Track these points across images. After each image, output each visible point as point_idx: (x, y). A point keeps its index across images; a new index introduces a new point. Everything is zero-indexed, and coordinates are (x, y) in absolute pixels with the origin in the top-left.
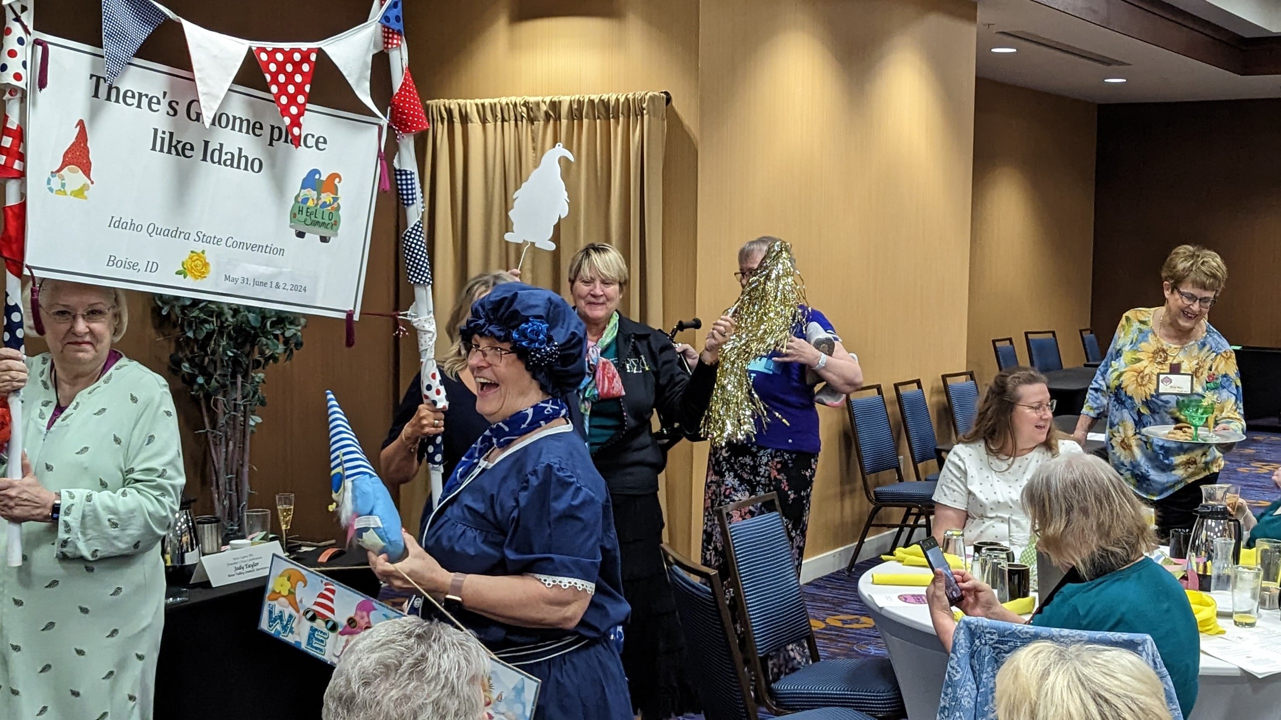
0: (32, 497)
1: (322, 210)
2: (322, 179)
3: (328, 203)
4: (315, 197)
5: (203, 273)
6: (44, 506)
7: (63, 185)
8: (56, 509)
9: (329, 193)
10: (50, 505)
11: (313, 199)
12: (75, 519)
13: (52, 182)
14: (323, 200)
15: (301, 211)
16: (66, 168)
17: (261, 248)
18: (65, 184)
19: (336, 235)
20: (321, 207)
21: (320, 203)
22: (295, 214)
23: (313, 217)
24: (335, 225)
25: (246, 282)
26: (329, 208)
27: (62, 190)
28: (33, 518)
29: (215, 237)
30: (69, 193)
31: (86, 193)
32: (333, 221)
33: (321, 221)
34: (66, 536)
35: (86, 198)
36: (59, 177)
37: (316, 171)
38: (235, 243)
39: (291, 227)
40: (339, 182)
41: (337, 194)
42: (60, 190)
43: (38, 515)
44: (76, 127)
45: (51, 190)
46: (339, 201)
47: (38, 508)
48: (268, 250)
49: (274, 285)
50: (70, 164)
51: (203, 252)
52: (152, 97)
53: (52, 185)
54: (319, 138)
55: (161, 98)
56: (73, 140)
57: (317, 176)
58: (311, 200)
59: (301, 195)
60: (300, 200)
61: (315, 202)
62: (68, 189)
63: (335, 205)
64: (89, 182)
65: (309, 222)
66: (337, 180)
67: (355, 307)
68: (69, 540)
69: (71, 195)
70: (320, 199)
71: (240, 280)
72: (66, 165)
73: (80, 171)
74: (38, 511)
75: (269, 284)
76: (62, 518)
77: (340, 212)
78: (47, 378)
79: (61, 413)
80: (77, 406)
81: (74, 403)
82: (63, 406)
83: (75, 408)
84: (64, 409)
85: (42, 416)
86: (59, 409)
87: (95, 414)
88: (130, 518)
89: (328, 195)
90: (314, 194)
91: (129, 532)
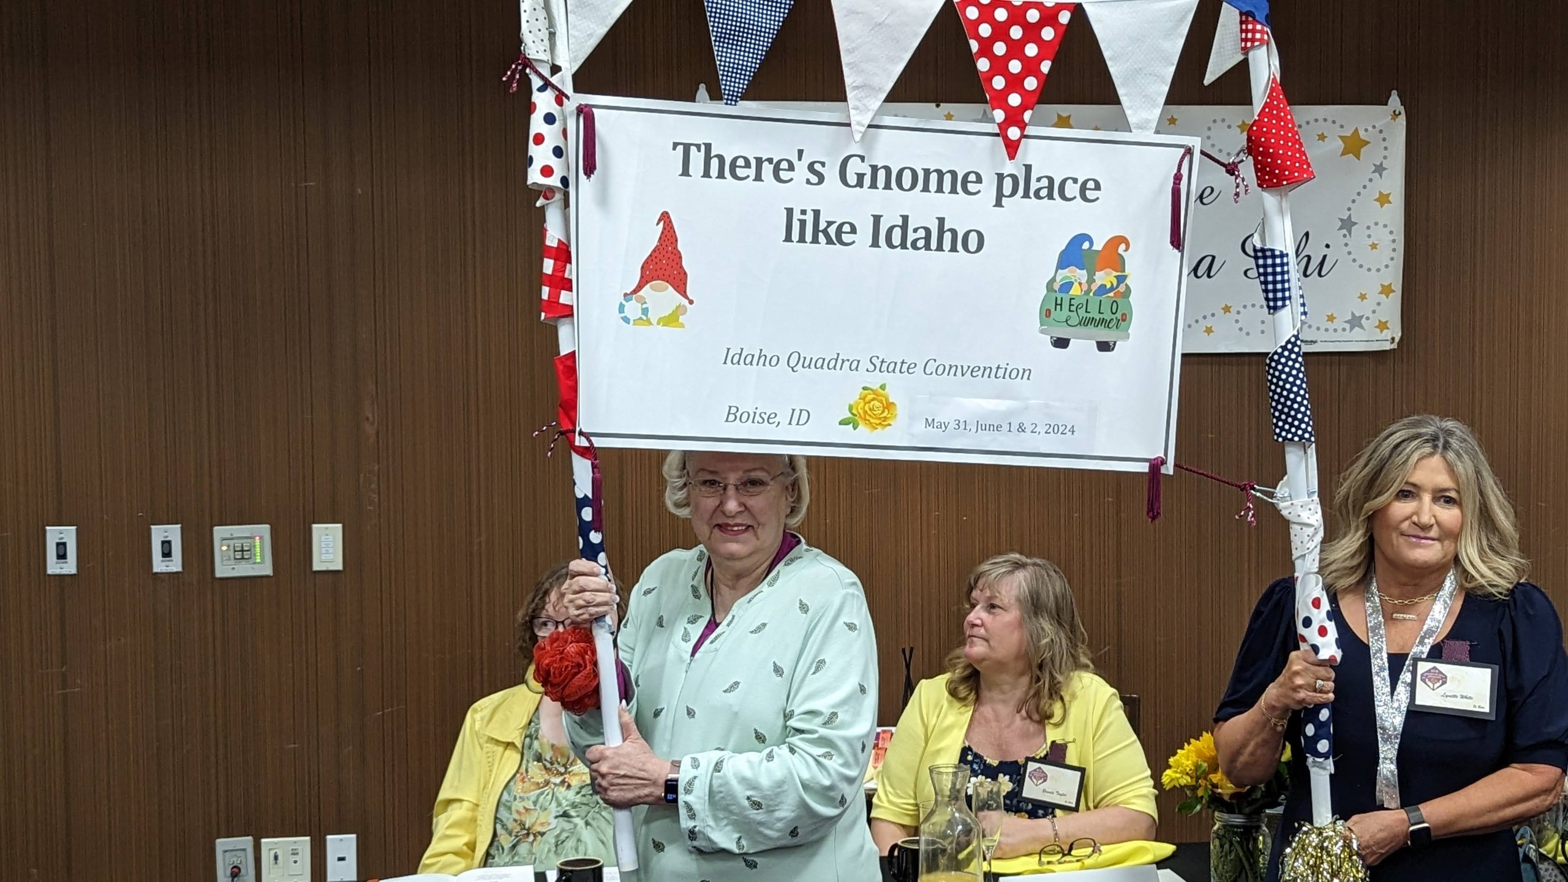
0: (635, 771)
1: (1098, 299)
2: (1095, 248)
3: (1109, 286)
5: (885, 419)
6: (654, 784)
7: (645, 311)
8: (671, 787)
9: (1108, 270)
10: (662, 781)
11: (1080, 284)
12: (700, 798)
13: (626, 309)
15: (1058, 304)
16: (647, 287)
17: (988, 371)
18: (647, 309)
19: (1128, 336)
20: (1094, 294)
21: (1094, 287)
22: (1048, 313)
24: (1124, 320)
25: (962, 426)
26: (1111, 294)
27: (644, 318)
29: (903, 363)
30: (654, 321)
31: (682, 319)
32: (1119, 315)
33: (1098, 317)
34: (690, 824)
35: (682, 326)
36: (637, 301)
37: (1082, 238)
38: (941, 368)
39: (1042, 332)
40: (1127, 250)
41: (1124, 271)
42: (640, 319)
43: (647, 796)
44: (658, 224)
45: (626, 320)
46: (1128, 281)
47: (645, 786)
48: (1001, 372)
49: (1014, 427)
50: (653, 279)
51: (883, 387)
53: (627, 314)
54: (1085, 183)
56: (654, 243)
57: (1086, 245)
58: (1076, 285)
59: (1058, 279)
60: (1056, 287)
61: (1085, 287)
62: (654, 316)
63: (1122, 288)
64: (684, 301)
65: (1075, 320)
66: (1123, 247)
67: (1167, 453)
68: (696, 830)
69: (659, 324)
71: (953, 425)
72: (647, 282)
73: (670, 287)
74: (646, 791)
75: (1006, 427)
76: (682, 797)
77: (1132, 299)
78: (699, 582)
79: (713, 631)
80: (731, 622)
81: (729, 617)
82: (718, 621)
83: (728, 625)
84: (717, 625)
85: (686, 638)
86: (712, 625)
87: (752, 632)
88: (777, 795)
89: (1108, 274)
90: (1082, 275)
91: (778, 814)
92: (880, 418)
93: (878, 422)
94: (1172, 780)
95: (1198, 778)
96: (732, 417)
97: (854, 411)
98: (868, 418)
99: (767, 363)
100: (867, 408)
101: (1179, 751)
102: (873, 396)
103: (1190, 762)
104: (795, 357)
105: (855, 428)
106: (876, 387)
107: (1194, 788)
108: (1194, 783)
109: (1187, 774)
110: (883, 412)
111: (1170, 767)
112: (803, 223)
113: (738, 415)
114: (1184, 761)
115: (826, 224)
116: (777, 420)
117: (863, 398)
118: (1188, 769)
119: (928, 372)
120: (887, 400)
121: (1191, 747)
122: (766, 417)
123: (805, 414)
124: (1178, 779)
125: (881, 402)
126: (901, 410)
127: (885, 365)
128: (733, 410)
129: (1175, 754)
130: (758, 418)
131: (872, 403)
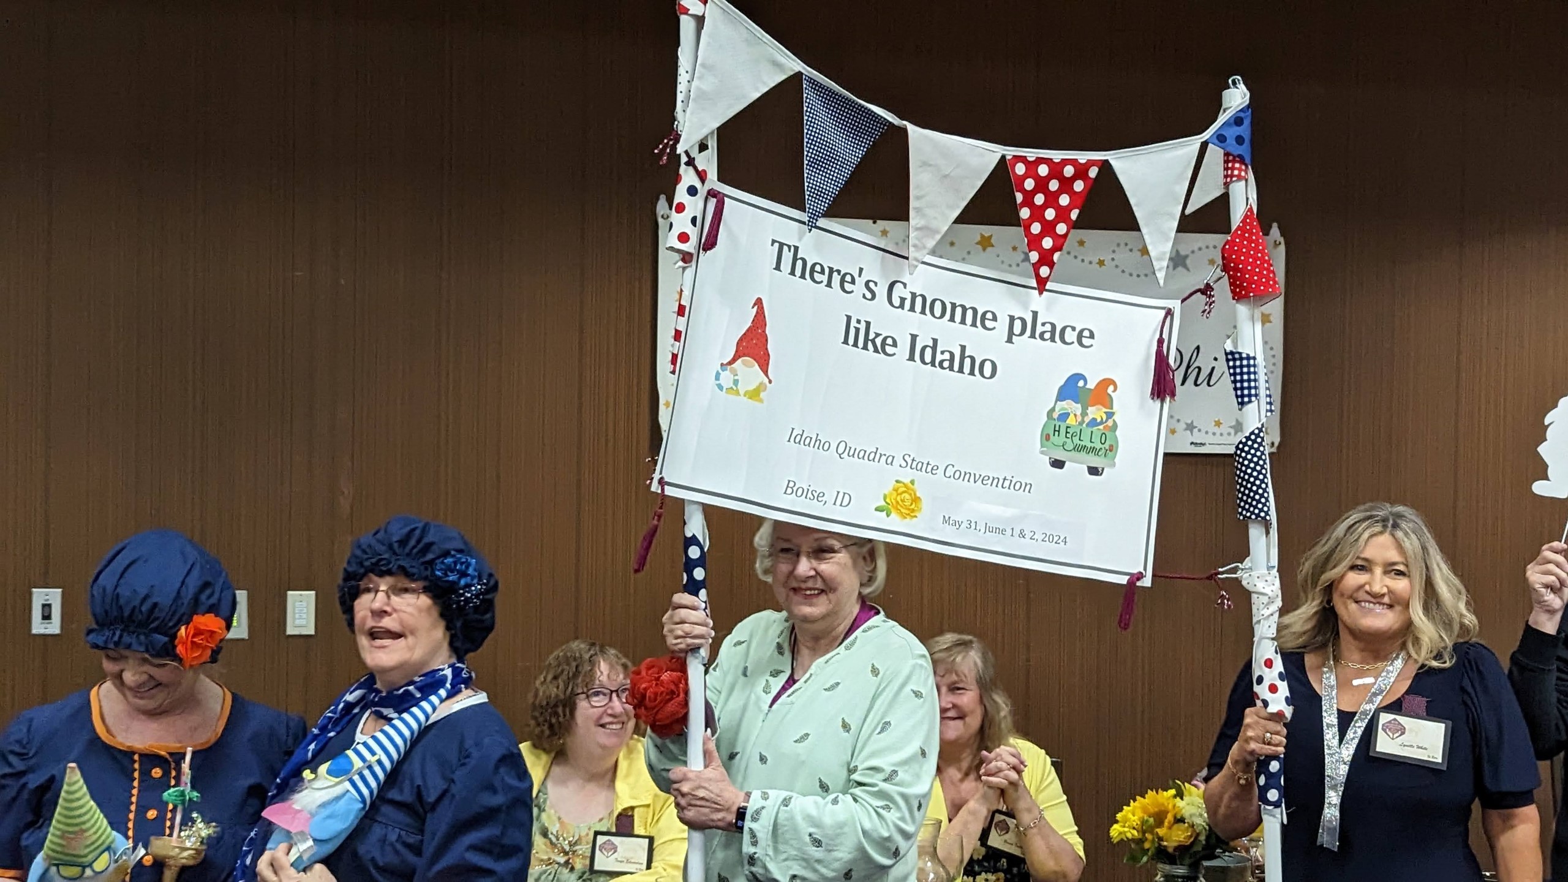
0: (712, 796)
1: (1090, 430)
2: (1088, 386)
3: (1099, 420)
4: (1079, 413)
5: (913, 511)
6: (728, 810)
7: (736, 382)
8: (741, 814)
9: (1101, 407)
10: (735, 809)
11: (1075, 415)
12: (764, 827)
13: (721, 377)
14: (1091, 416)
15: (1056, 430)
16: (740, 361)
17: (996, 481)
18: (737, 380)
19: (1114, 465)
20: (1088, 425)
21: (1087, 420)
22: (1048, 438)
23: (1076, 440)
24: (1111, 451)
25: (973, 527)
26: (1101, 427)
27: (735, 388)
28: (714, 824)
29: (928, 464)
30: (742, 392)
31: (762, 395)
32: (1107, 446)
33: (1089, 445)
34: (752, 850)
35: (761, 401)
36: (731, 371)
37: (1078, 377)
38: (958, 473)
39: (1042, 453)
40: (1115, 390)
41: (1112, 408)
42: (732, 388)
43: (719, 820)
44: (753, 307)
45: (720, 387)
46: (1115, 417)
47: (719, 810)
48: (1007, 483)
49: (1017, 532)
50: (744, 355)
51: (912, 483)
52: (846, 274)
53: (722, 382)
54: (1082, 331)
55: (856, 276)
56: (747, 324)
57: (1081, 383)
58: (1072, 415)
59: (1057, 409)
60: (1055, 415)
61: (1079, 419)
62: (742, 389)
63: (1110, 423)
64: (766, 380)
65: (1070, 446)
66: (1111, 388)
67: (1145, 569)
68: (756, 856)
69: (745, 396)
70: (1087, 414)
71: (966, 524)
72: (740, 357)
73: (756, 365)
74: (720, 815)
75: (1009, 531)
76: (748, 824)
77: (1118, 433)
78: (784, 641)
79: (791, 686)
80: (808, 679)
81: (807, 675)
82: (796, 678)
83: (806, 682)
84: (795, 682)
85: (766, 691)
86: (791, 681)
87: (825, 690)
88: (838, 835)
89: (1099, 410)
90: (1077, 408)
91: (837, 854)
92: (909, 509)
93: (907, 512)
94: (1120, 833)
95: (1144, 832)
96: (789, 491)
97: (888, 500)
98: (899, 507)
99: (821, 447)
100: (898, 499)
101: (1125, 807)
102: (904, 489)
103: (1136, 818)
104: (843, 445)
105: (888, 516)
106: (907, 481)
107: (1140, 842)
108: (1140, 837)
109: (1134, 828)
110: (912, 504)
111: (1117, 822)
112: (857, 330)
113: (795, 489)
114: (1130, 816)
115: (874, 335)
116: (824, 499)
117: (896, 490)
118: (1135, 824)
119: (947, 475)
120: (915, 494)
121: (1137, 804)
122: (816, 495)
123: (847, 497)
124: (1125, 832)
125: (910, 495)
126: (925, 504)
127: (915, 463)
128: (791, 484)
129: (1121, 810)
130: (810, 495)
131: (904, 495)
